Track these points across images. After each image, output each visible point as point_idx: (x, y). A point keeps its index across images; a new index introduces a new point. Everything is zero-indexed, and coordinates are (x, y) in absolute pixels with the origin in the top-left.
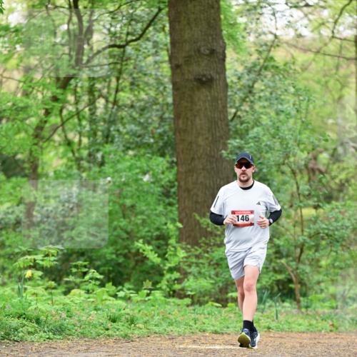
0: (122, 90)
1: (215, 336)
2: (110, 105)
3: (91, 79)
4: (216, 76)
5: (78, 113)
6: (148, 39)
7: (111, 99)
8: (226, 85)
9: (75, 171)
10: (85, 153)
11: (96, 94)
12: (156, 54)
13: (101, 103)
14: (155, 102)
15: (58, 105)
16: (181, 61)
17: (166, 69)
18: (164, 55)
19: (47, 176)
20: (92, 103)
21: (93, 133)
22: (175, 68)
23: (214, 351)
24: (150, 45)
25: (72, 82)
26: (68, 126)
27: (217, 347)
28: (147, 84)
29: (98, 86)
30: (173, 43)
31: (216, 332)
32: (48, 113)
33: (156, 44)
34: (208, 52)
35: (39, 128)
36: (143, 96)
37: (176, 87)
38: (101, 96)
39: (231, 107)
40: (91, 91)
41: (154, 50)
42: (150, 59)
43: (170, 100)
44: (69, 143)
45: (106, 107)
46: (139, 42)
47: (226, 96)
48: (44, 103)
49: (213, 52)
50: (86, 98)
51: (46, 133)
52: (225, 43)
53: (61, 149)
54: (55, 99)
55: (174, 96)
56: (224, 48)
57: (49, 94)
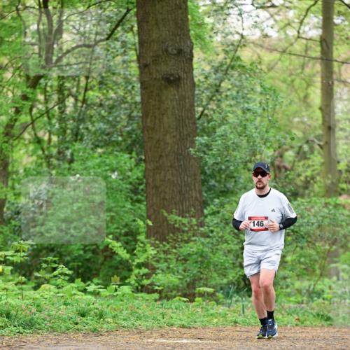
0: (91, 89)
1: (183, 331)
2: (80, 104)
3: (61, 78)
4: (183, 75)
5: (47, 112)
6: (117, 39)
7: (80, 98)
8: (194, 85)
9: (45, 168)
10: (54, 151)
11: (66, 93)
12: (125, 53)
13: (70, 101)
14: (123, 101)
15: (29, 104)
16: (149, 60)
17: (134, 69)
18: (133, 55)
19: (17, 173)
20: (61, 101)
21: (63, 131)
22: (143, 67)
23: (182, 345)
24: (118, 44)
25: (42, 81)
26: (38, 124)
27: (185, 341)
28: (116, 83)
29: (68, 85)
30: (141, 43)
31: (183, 327)
32: (18, 111)
33: (124, 44)
34: (175, 52)
35: (10, 126)
36: (112, 94)
37: (144, 86)
38: (70, 94)
39: (198, 106)
40: (61, 90)
41: (123, 50)
42: (119, 59)
43: (138, 99)
44: (39, 141)
45: (75, 106)
46: (108, 41)
47: (193, 95)
48: (13, 101)
49: (180, 52)
50: (55, 97)
51: (16, 132)
52: (192, 43)
53: (31, 147)
54: (25, 98)
55: (142, 95)
56: (192, 48)
57: (19, 93)
